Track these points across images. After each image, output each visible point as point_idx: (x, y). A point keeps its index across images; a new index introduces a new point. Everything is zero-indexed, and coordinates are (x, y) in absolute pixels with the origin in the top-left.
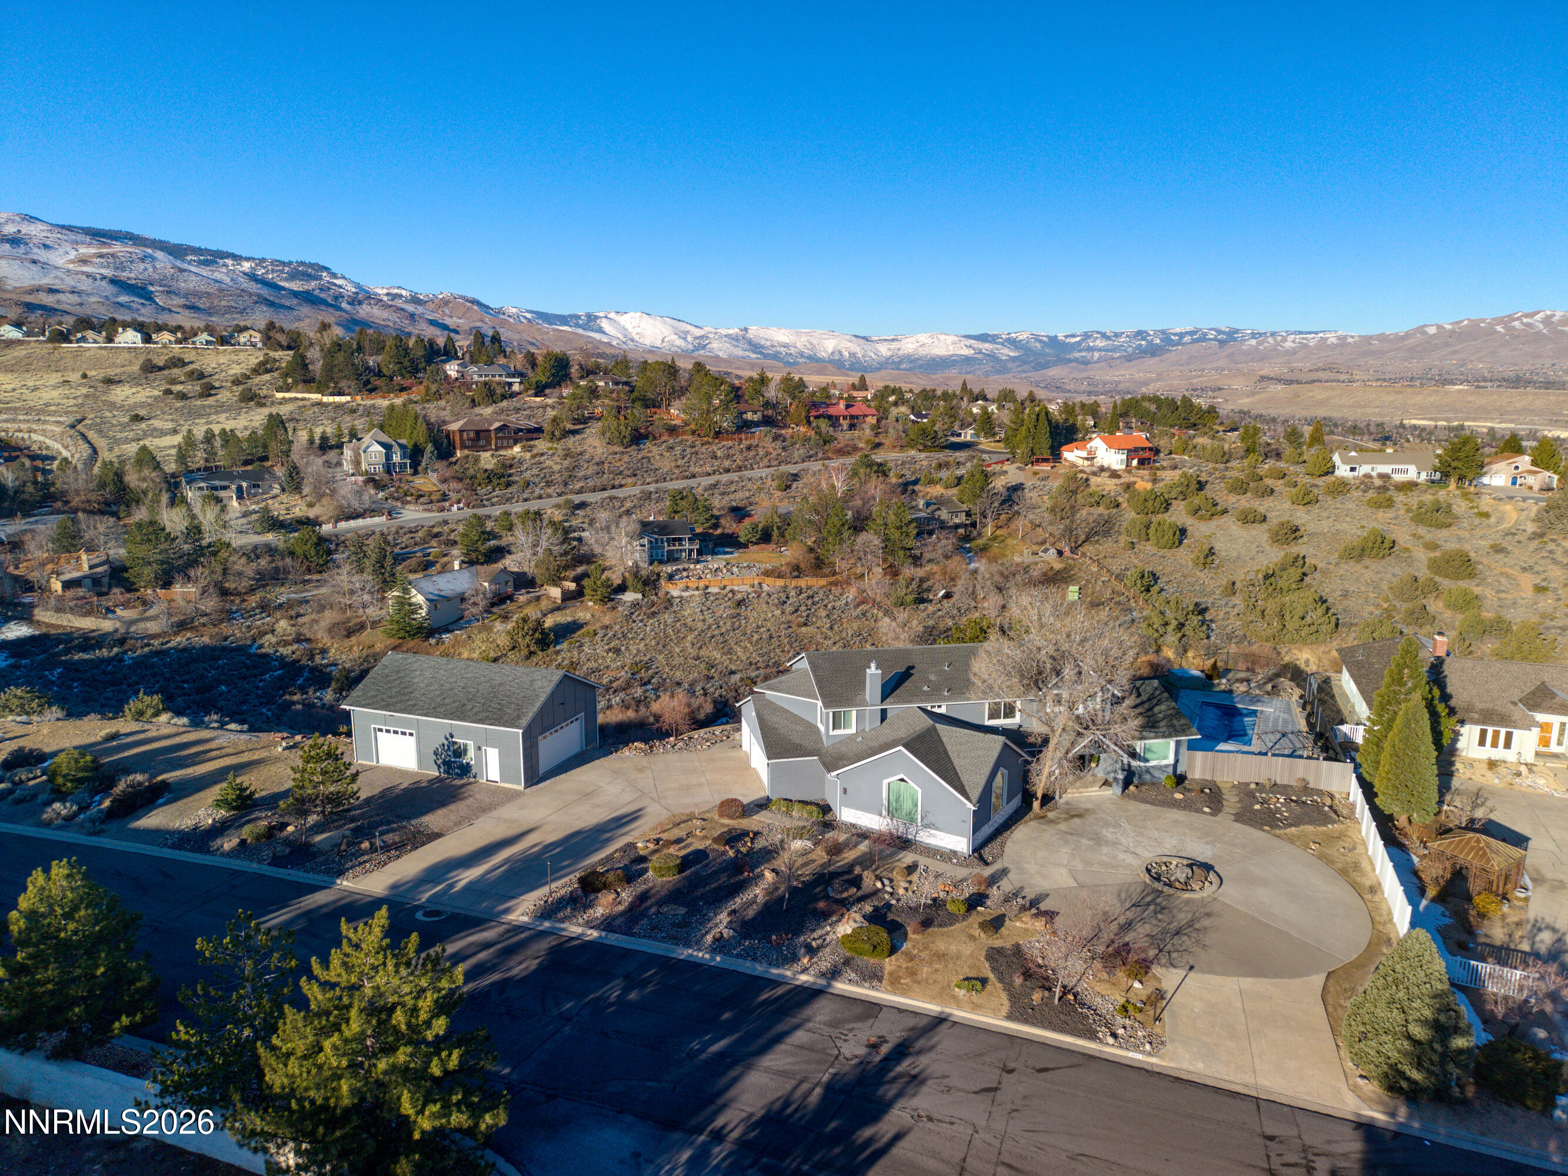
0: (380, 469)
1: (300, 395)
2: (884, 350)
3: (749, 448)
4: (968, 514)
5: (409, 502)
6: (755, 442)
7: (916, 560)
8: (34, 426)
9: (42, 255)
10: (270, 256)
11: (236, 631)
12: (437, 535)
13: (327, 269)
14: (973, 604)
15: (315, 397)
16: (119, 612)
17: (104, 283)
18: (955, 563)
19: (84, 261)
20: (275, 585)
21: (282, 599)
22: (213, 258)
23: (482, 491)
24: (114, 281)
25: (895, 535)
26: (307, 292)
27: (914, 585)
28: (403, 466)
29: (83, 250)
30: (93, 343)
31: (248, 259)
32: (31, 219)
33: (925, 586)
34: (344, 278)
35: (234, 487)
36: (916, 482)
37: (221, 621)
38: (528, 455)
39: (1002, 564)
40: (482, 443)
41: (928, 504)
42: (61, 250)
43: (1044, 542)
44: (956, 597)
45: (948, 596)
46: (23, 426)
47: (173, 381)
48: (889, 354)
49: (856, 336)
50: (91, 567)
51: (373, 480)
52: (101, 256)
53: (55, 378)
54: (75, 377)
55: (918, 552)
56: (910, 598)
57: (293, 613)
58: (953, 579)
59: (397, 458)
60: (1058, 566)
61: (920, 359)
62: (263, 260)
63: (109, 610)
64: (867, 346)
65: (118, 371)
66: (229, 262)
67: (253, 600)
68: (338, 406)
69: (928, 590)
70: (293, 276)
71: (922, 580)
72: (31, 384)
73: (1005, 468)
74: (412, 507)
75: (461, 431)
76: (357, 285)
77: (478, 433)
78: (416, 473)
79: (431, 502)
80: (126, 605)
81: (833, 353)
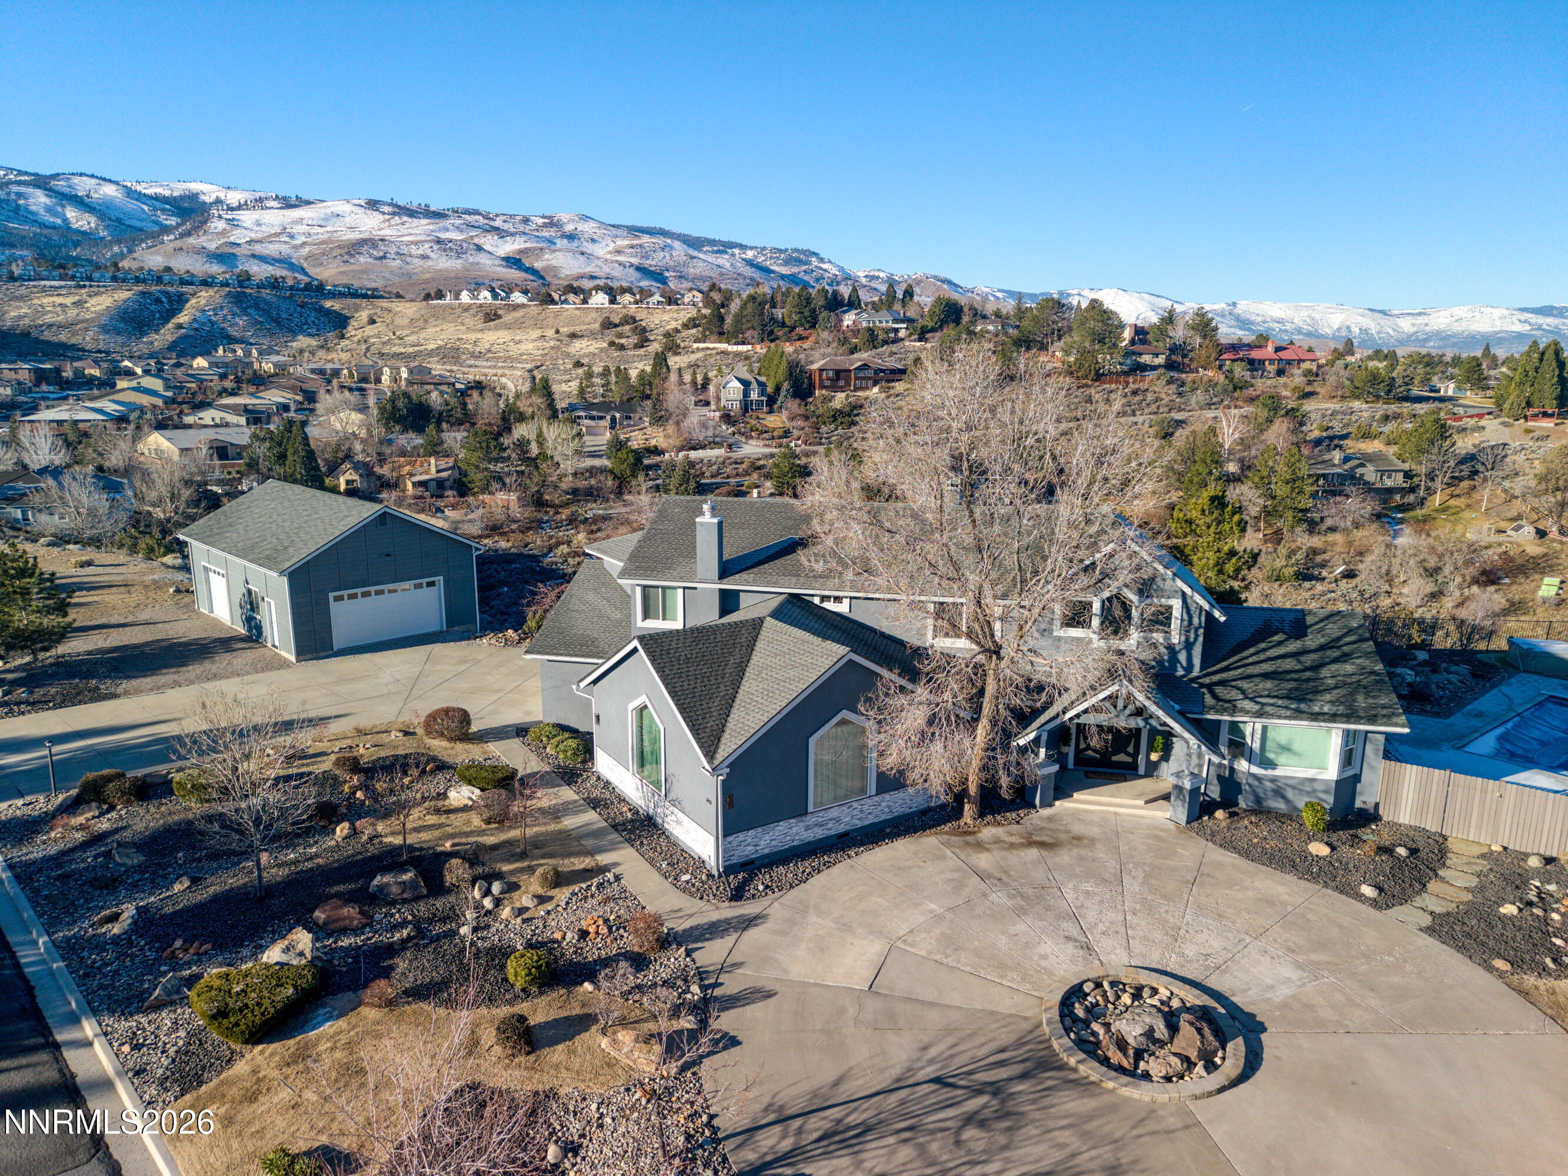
0: (737, 406)
1: (711, 345)
2: (1406, 325)
3: (1135, 393)
4: (1408, 475)
5: (752, 437)
6: (1143, 386)
7: (1313, 527)
8: (507, 372)
9: (588, 247)
10: (769, 245)
11: (537, 541)
12: (759, 468)
13: (816, 254)
14: (1387, 587)
15: (723, 346)
16: (447, 512)
17: (631, 270)
18: (1370, 535)
19: (619, 252)
20: (587, 501)
21: (590, 514)
22: (724, 247)
23: (824, 429)
24: (639, 269)
25: (1281, 490)
26: (793, 275)
27: (1300, 555)
28: (759, 403)
29: (620, 242)
30: (572, 306)
31: (751, 248)
32: (585, 218)
33: (1319, 559)
34: (830, 262)
35: (608, 418)
36: (1345, 437)
37: (529, 529)
38: (883, 395)
39: (1436, 538)
40: (842, 383)
41: (1346, 459)
42: (603, 243)
43: (1519, 517)
44: (1362, 577)
45: (1350, 575)
46: (500, 372)
47: (620, 336)
48: (1412, 330)
49: (1370, 310)
50: (438, 471)
51: (728, 416)
52: (632, 247)
53: (537, 333)
54: (550, 333)
55: (1316, 516)
56: (1289, 571)
57: (594, 528)
58: (1361, 554)
59: (754, 396)
60: (1534, 549)
61: (1454, 335)
62: (764, 249)
63: (439, 510)
64: (1384, 321)
65: (584, 328)
66: (737, 251)
67: (565, 513)
68: (737, 354)
69: (1323, 565)
70: (787, 263)
71: (1314, 552)
72: (517, 338)
73: (1482, 423)
74: (753, 442)
75: (821, 370)
76: (841, 269)
77: (838, 372)
78: (771, 412)
79: (773, 438)
80: (454, 507)
81: (1339, 329)
